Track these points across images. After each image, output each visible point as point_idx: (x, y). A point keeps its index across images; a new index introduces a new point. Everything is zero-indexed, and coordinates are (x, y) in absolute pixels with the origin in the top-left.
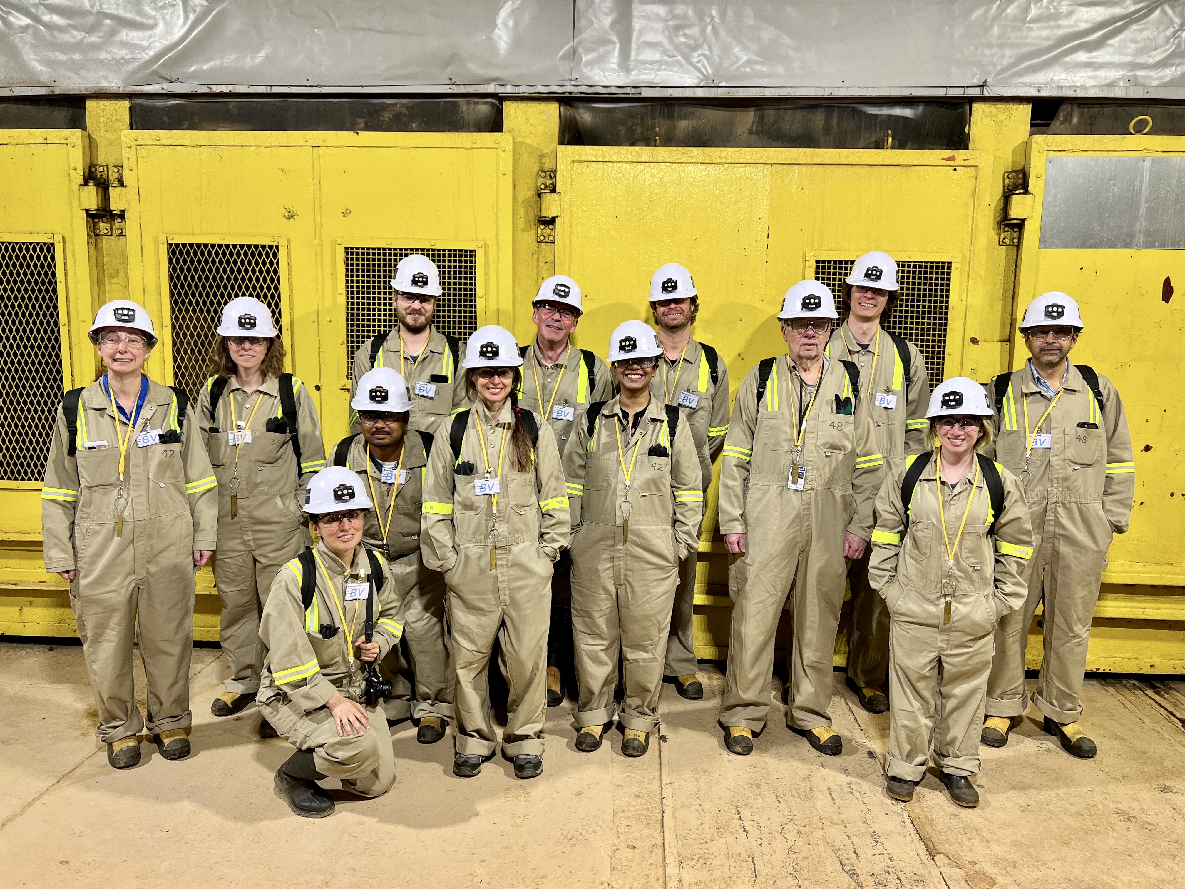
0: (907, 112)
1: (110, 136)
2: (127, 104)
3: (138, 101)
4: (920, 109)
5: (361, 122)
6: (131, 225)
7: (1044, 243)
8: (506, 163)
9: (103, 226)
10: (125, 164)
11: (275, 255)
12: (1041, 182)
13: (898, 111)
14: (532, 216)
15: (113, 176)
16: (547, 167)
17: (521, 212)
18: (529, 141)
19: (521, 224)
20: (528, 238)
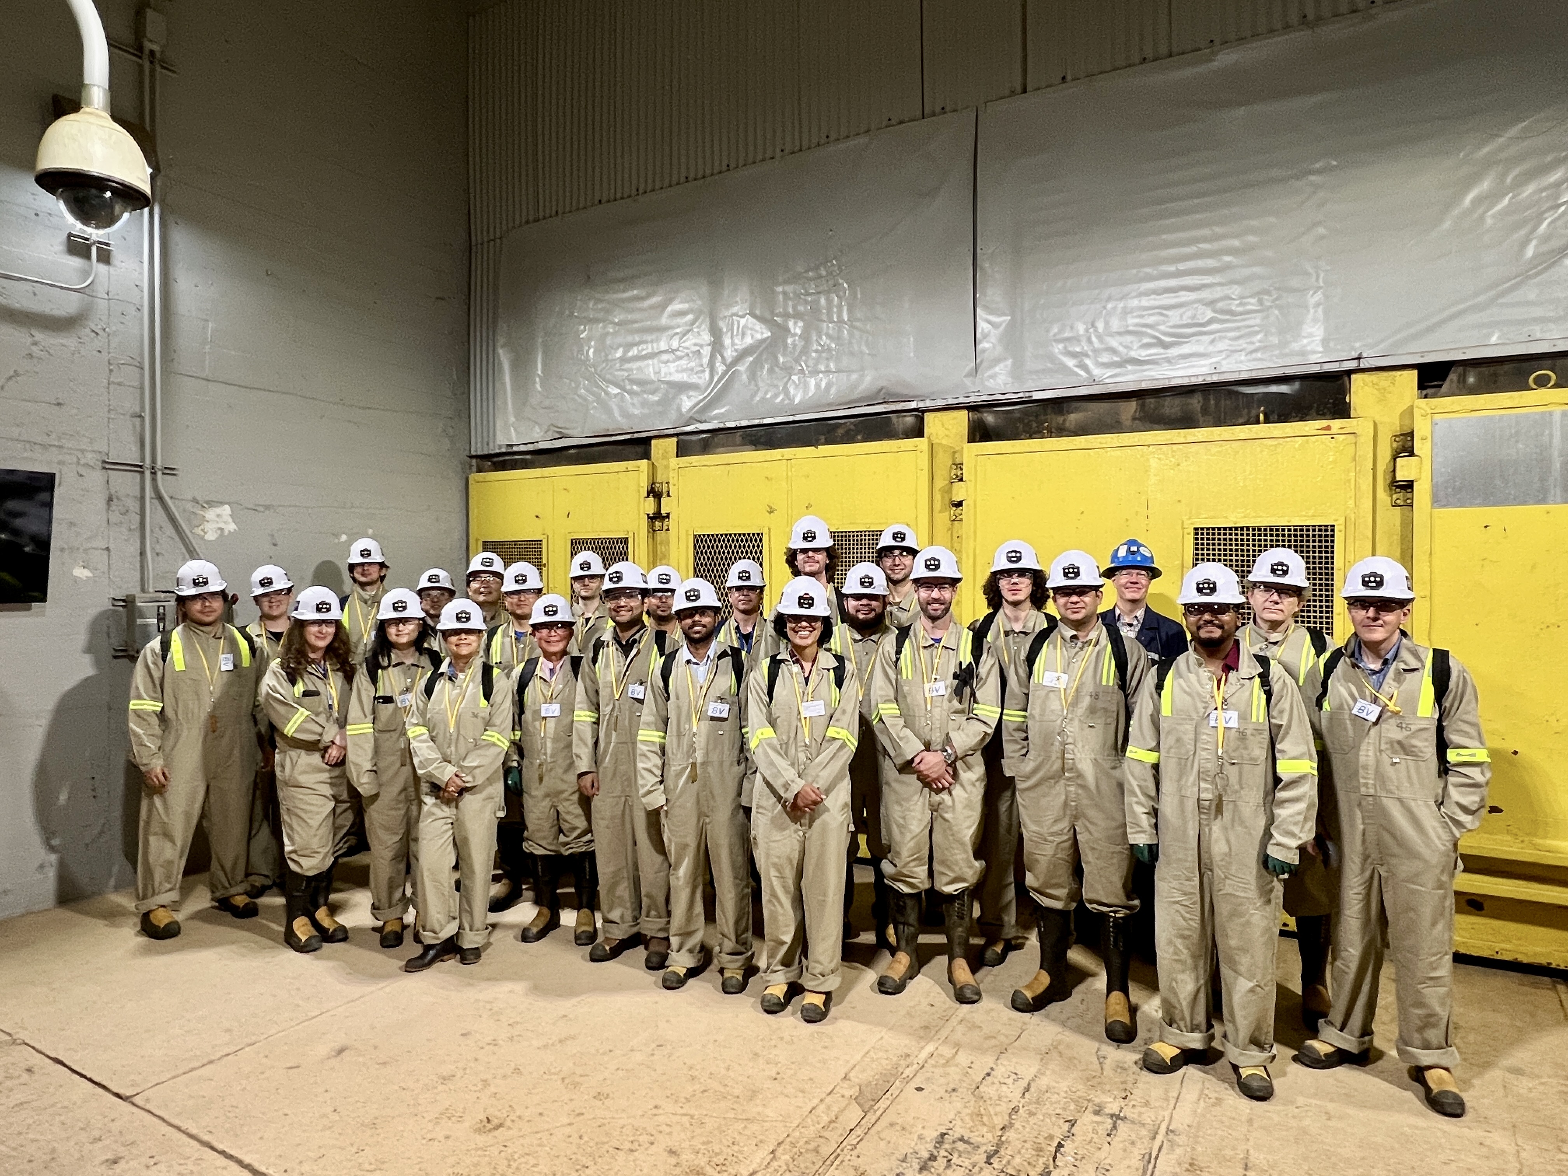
0: (1284, 389)
1: (665, 462)
2: (675, 440)
3: (682, 437)
4: (1297, 385)
5: (822, 438)
6: (672, 523)
7: (1437, 501)
8: (924, 460)
9: (658, 524)
10: (671, 482)
11: (761, 540)
12: (1428, 444)
13: (1274, 389)
14: (947, 502)
15: (665, 490)
16: (958, 462)
17: (938, 497)
18: (944, 442)
19: (937, 506)
20: (943, 518)
